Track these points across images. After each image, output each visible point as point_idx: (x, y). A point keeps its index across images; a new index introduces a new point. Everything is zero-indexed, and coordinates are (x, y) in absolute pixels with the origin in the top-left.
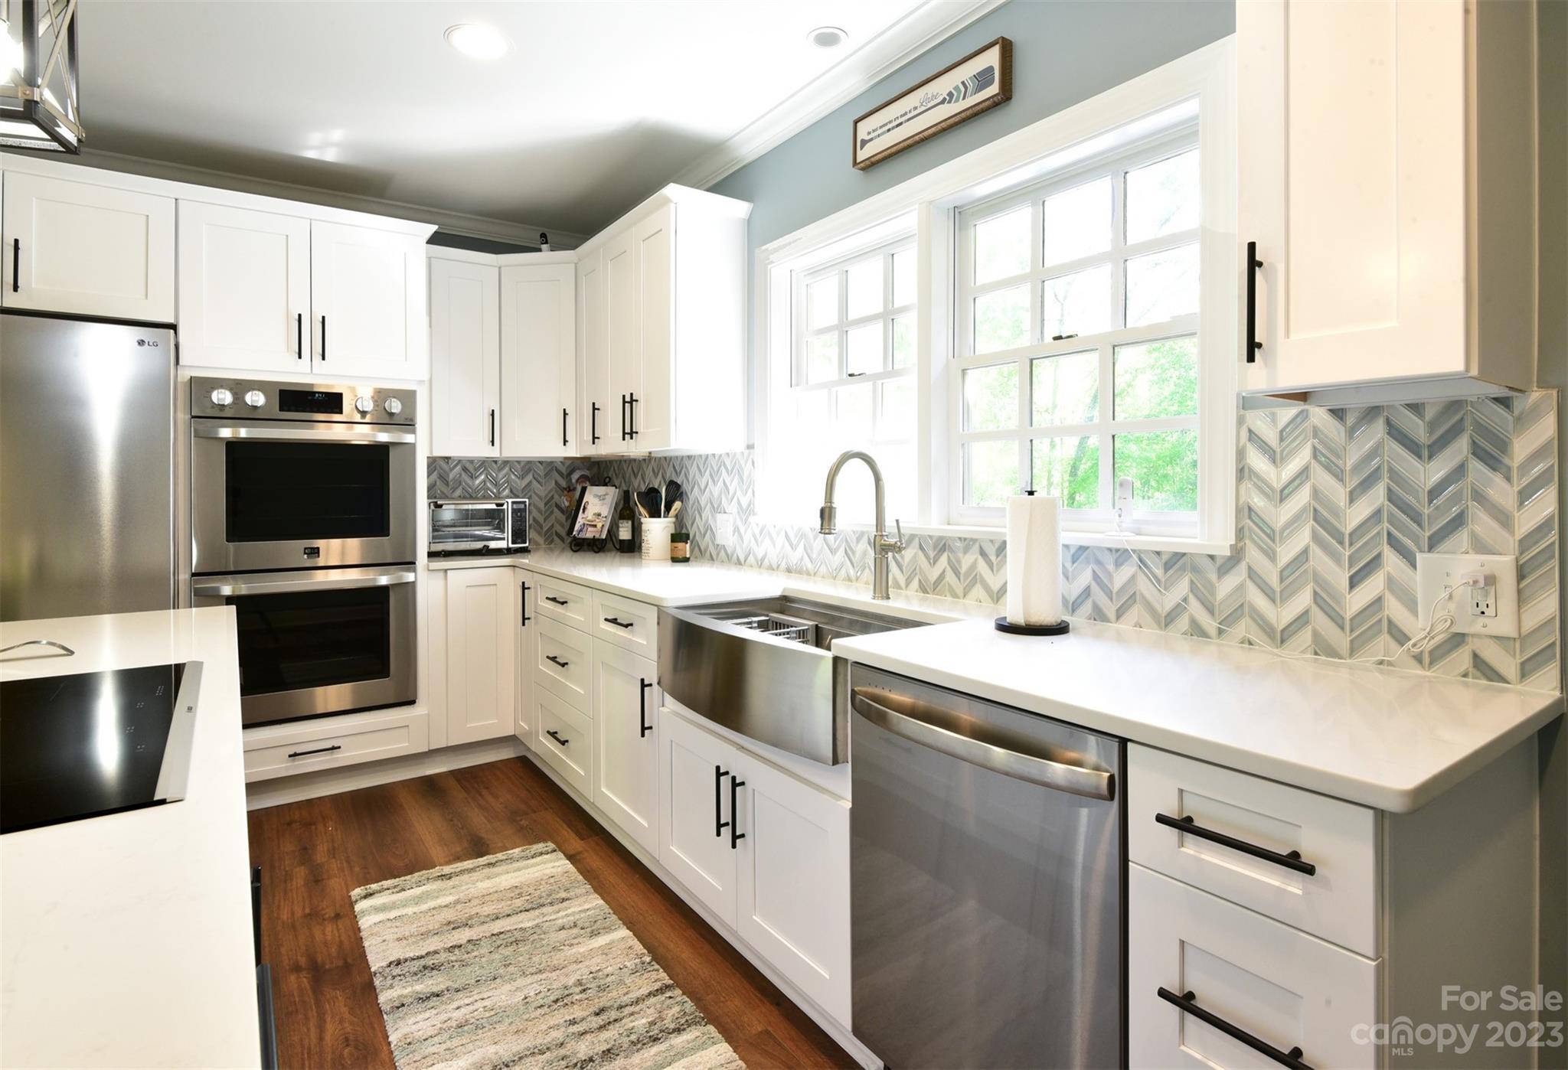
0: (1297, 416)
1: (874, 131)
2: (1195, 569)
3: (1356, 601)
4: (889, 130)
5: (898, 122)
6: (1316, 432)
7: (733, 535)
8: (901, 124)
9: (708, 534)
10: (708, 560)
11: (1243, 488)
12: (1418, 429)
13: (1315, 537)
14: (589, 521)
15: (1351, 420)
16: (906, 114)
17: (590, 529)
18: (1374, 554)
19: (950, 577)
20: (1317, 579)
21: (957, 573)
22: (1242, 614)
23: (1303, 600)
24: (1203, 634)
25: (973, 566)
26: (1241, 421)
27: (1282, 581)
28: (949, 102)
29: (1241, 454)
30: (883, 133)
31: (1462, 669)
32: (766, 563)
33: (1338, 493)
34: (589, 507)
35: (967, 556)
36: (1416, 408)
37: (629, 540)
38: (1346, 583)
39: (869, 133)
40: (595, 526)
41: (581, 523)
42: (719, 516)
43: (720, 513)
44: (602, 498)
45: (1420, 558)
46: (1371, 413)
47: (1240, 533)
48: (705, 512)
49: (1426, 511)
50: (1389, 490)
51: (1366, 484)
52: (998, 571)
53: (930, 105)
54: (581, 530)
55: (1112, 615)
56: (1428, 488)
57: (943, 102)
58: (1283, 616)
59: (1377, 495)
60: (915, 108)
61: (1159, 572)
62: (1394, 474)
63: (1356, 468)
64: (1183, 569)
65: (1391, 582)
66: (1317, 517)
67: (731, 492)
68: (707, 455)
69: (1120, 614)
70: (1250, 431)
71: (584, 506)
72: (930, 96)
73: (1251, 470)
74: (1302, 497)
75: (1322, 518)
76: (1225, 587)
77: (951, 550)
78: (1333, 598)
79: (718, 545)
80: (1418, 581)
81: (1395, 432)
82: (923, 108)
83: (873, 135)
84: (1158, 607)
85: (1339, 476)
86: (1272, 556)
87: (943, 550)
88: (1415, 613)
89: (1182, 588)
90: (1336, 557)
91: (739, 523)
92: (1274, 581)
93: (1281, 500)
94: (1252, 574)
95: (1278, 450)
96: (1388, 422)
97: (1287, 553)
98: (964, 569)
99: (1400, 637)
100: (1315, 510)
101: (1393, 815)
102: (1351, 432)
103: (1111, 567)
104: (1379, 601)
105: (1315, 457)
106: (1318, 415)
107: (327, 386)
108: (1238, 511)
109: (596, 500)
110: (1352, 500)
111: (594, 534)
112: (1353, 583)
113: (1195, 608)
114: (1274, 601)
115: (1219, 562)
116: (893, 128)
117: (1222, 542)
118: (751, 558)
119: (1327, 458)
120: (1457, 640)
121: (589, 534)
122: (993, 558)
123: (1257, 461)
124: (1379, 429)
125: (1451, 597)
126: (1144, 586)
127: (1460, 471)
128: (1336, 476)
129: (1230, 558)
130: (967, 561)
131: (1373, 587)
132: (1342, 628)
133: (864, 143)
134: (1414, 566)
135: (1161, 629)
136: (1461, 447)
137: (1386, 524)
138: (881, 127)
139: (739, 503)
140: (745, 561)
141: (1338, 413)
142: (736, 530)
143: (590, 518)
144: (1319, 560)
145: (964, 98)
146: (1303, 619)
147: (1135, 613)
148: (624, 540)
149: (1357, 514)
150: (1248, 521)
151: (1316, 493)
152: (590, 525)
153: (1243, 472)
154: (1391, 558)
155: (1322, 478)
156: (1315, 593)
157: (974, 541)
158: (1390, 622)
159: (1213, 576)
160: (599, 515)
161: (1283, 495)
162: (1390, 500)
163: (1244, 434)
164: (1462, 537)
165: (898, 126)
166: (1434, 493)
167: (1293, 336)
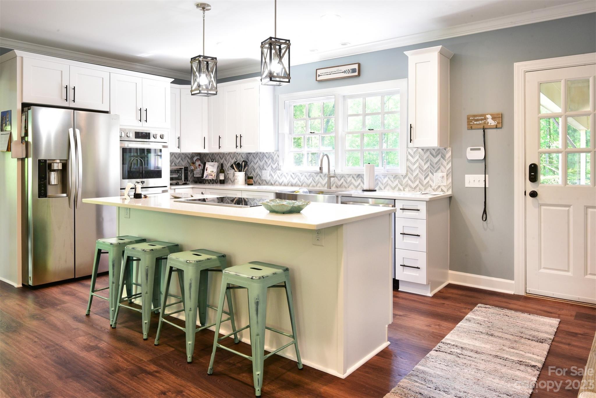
0: (416, 150)
1: (322, 73)
2: (399, 178)
3: (425, 182)
4: (327, 75)
5: (330, 73)
6: (419, 153)
7: (270, 176)
8: (331, 74)
9: (258, 176)
10: (258, 184)
11: (407, 162)
12: (434, 153)
13: (419, 171)
14: (209, 174)
15: (425, 151)
16: (332, 72)
17: (210, 176)
18: (427, 174)
19: (344, 183)
20: (420, 179)
21: (346, 182)
22: (407, 186)
23: (417, 182)
24: (401, 190)
25: (351, 180)
26: (407, 150)
27: (414, 179)
28: (345, 73)
29: (407, 156)
30: (325, 75)
31: (440, 191)
32: (283, 184)
33: (423, 163)
34: (208, 169)
35: (349, 178)
36: (434, 149)
37: (223, 180)
38: (424, 179)
39: (321, 74)
40: (212, 175)
41: (206, 174)
42: (263, 171)
43: (264, 170)
44: (213, 166)
45: (434, 174)
46: (428, 150)
47: (407, 171)
48: (257, 170)
49: (435, 166)
50: (430, 163)
51: (427, 162)
52: (357, 181)
53: (339, 72)
54: (206, 177)
55: (383, 189)
56: (435, 162)
57: (343, 72)
58: (414, 185)
59: (428, 164)
60: (335, 72)
61: (392, 179)
62: (431, 160)
63: (425, 159)
64: (397, 178)
65: (430, 178)
66: (420, 168)
67: (268, 163)
68: (258, 153)
69: (385, 188)
70: (409, 152)
71: (206, 169)
72: (339, 70)
73: (409, 159)
74: (417, 164)
75: (420, 167)
76: (404, 181)
77: (345, 177)
78: (422, 182)
79: (262, 180)
80: (434, 178)
81: (431, 153)
82: (337, 72)
83: (322, 74)
84: (392, 185)
85: (423, 160)
86: (412, 175)
87: (342, 177)
88: (434, 183)
89: (397, 182)
90: (422, 174)
91: (272, 172)
92: (413, 179)
93: (414, 165)
94: (409, 178)
95: (413, 156)
96: (430, 152)
97: (415, 174)
98: (348, 181)
99: (431, 186)
100: (419, 166)
101: (428, 201)
102: (425, 153)
103: (383, 179)
104: (428, 182)
105: (419, 157)
106: (420, 150)
107: (147, 130)
108: (407, 167)
109: (211, 167)
110: (425, 165)
111: (212, 178)
112: (425, 179)
113: (399, 185)
114: (413, 183)
115: (403, 176)
116: (328, 74)
117: (404, 172)
118: (277, 183)
119: (421, 157)
120: (439, 187)
121: (210, 178)
122: (356, 178)
123: (410, 157)
124: (428, 153)
125: (438, 180)
126: (390, 182)
127: (440, 160)
128: (422, 160)
129: (406, 176)
130: (349, 180)
131: (428, 179)
132: (423, 186)
133: (319, 76)
134: (433, 175)
135: (393, 190)
136: (440, 156)
137: (430, 168)
138: (325, 73)
139: (272, 167)
140: (274, 184)
141: (423, 150)
142: (271, 175)
143: (209, 172)
144: (420, 175)
145: (349, 73)
146: (417, 185)
147: (388, 187)
148: (221, 180)
149: (425, 167)
150: (408, 169)
151: (419, 163)
152: (210, 175)
153: (407, 160)
154: (430, 174)
155: (420, 161)
156: (419, 181)
157: (351, 175)
158: (430, 185)
159: (402, 179)
160: (213, 172)
161: (414, 164)
162: (430, 165)
163: (408, 153)
164: (440, 170)
165: (330, 74)
166: (436, 163)
167: (416, 139)
